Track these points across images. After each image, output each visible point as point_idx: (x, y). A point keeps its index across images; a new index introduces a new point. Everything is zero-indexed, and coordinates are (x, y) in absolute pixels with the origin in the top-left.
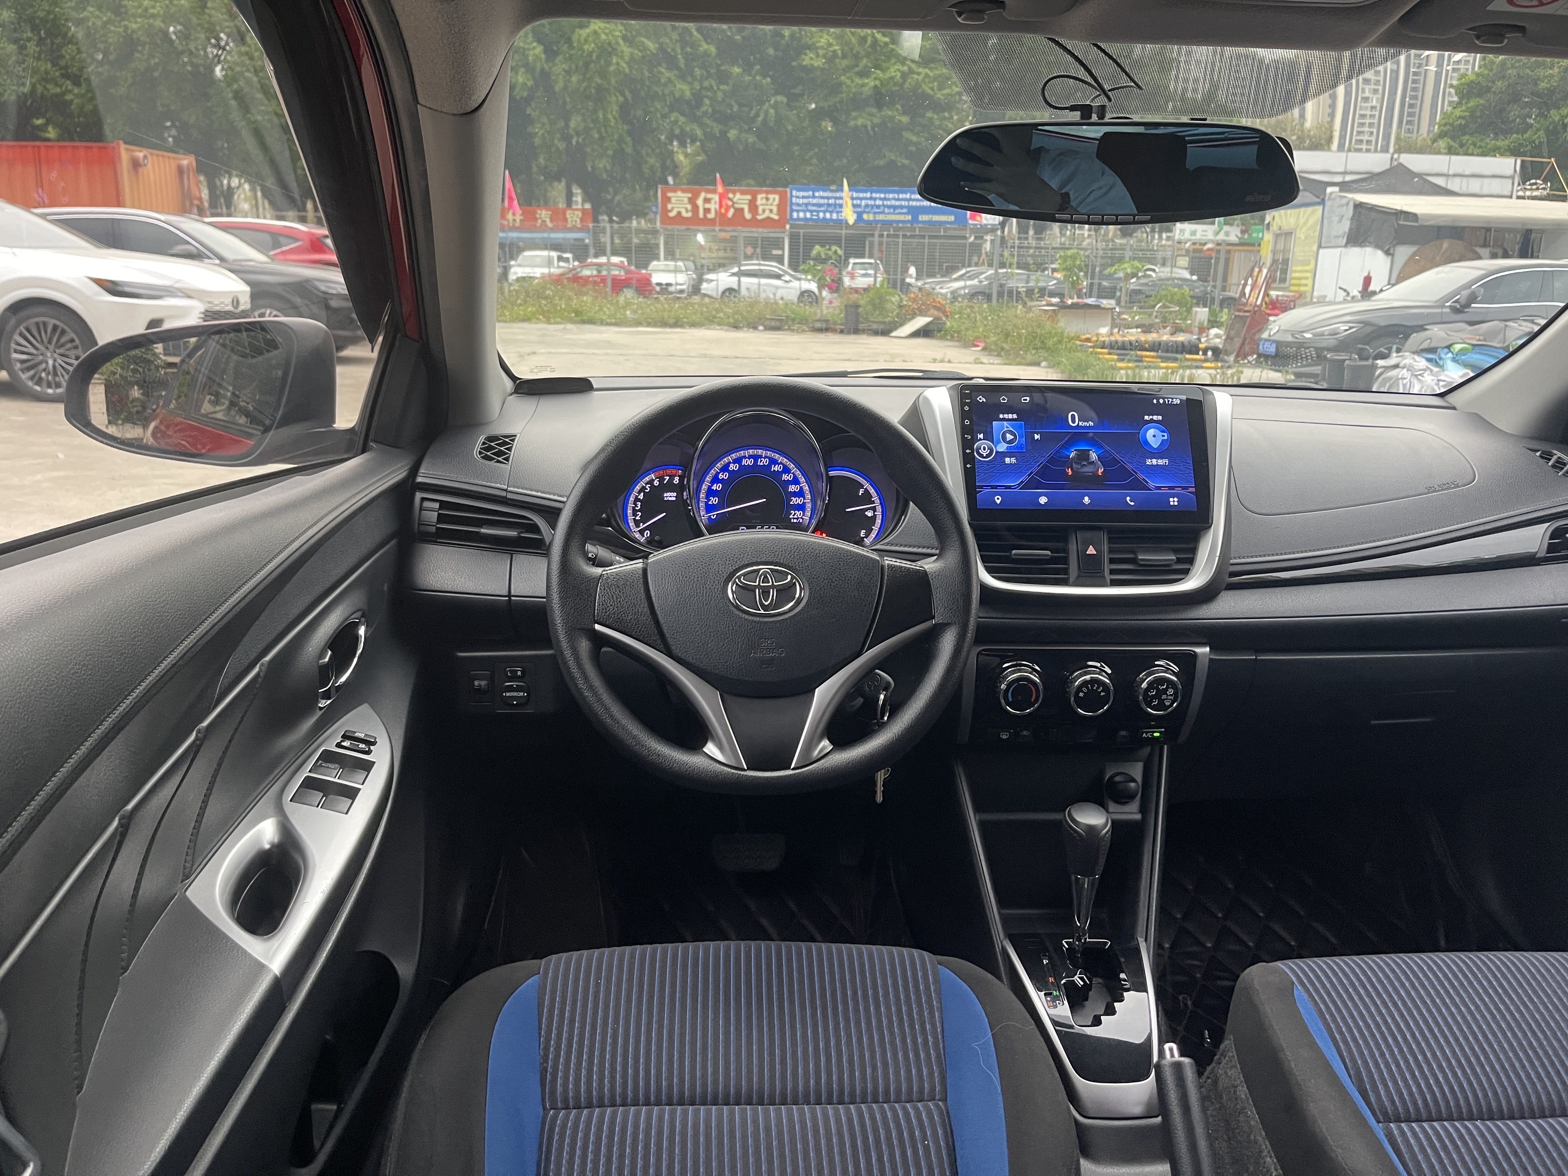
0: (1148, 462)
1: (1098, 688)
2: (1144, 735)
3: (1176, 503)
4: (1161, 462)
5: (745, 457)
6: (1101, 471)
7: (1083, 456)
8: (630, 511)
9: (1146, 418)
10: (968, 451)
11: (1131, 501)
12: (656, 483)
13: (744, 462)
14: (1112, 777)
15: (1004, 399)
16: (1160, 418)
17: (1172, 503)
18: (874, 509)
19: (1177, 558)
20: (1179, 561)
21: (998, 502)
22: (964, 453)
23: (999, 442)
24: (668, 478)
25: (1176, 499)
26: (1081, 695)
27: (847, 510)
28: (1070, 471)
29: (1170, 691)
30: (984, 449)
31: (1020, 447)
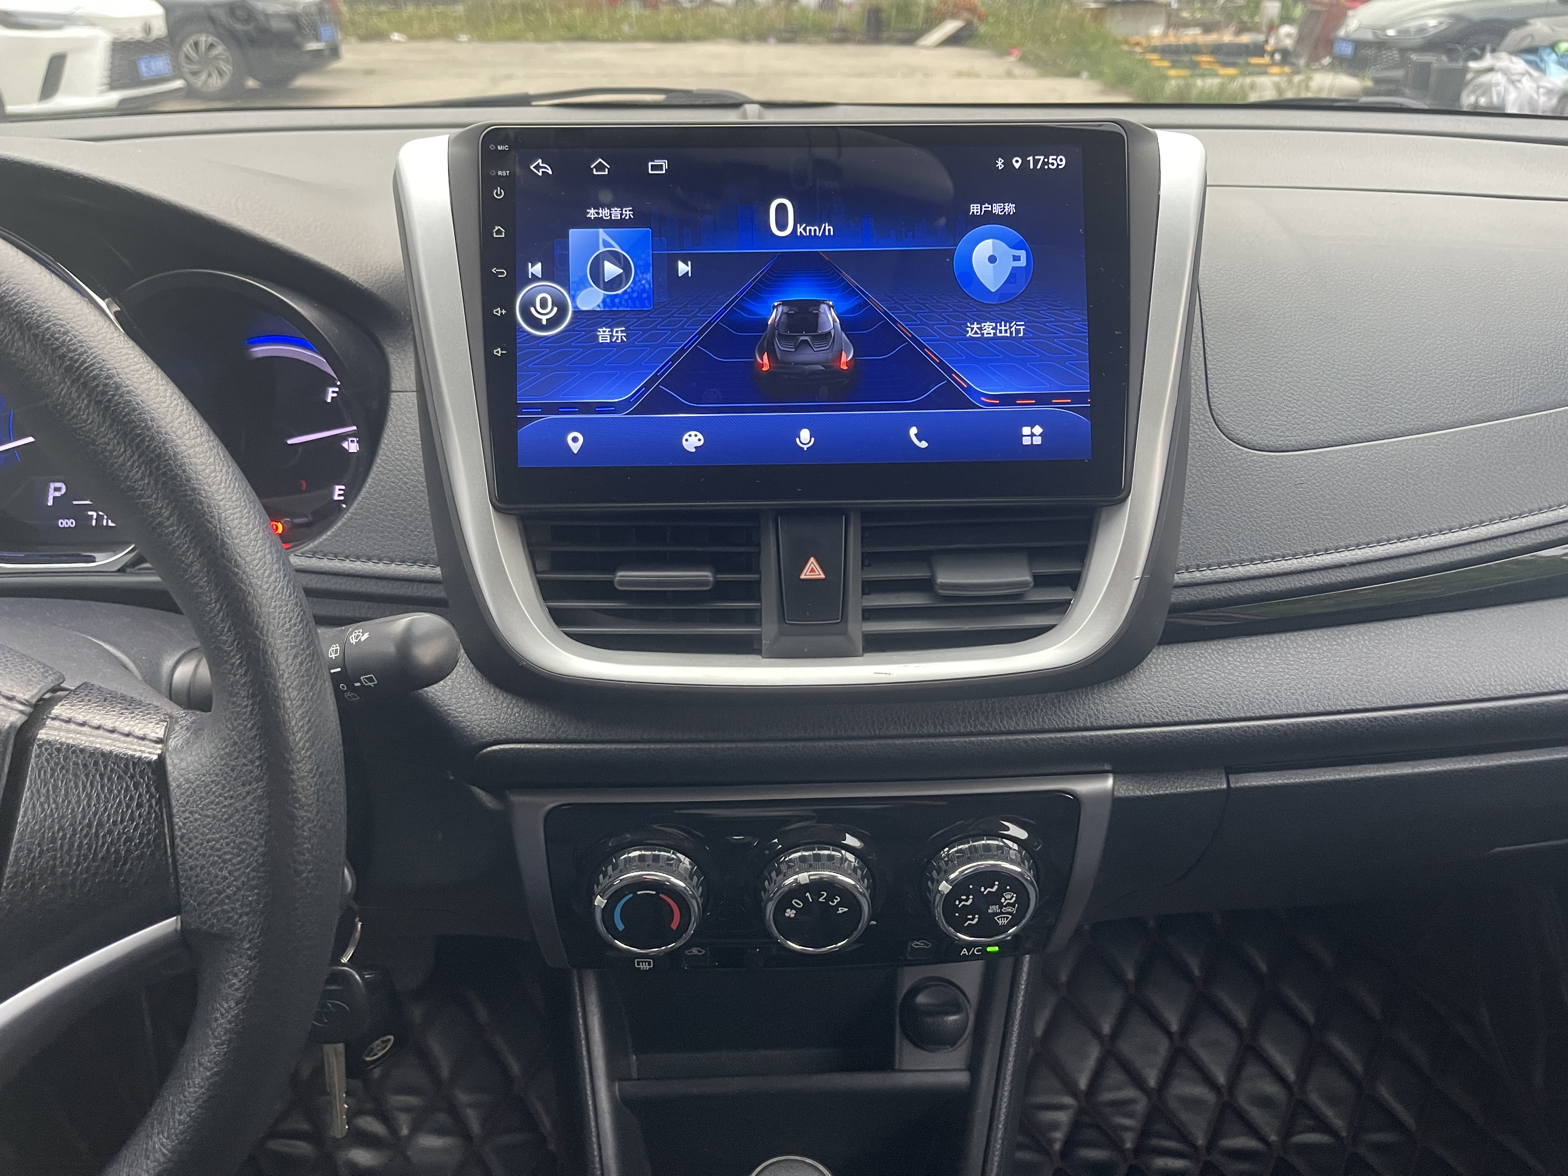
0: (973, 330)
1: (830, 898)
3: (1038, 441)
4: (1004, 330)
6: (847, 357)
7: (803, 319)
9: (975, 209)
10: (498, 312)
11: (919, 437)
14: (914, 991)
15: (600, 167)
16: (1010, 208)
17: (1026, 441)
19: (1035, 577)
20: (1041, 581)
21: (575, 447)
22: (488, 318)
23: (582, 284)
25: (1038, 430)
26: (790, 913)
27: (290, 442)
28: (765, 360)
29: (1009, 897)
30: (544, 304)
31: (635, 297)
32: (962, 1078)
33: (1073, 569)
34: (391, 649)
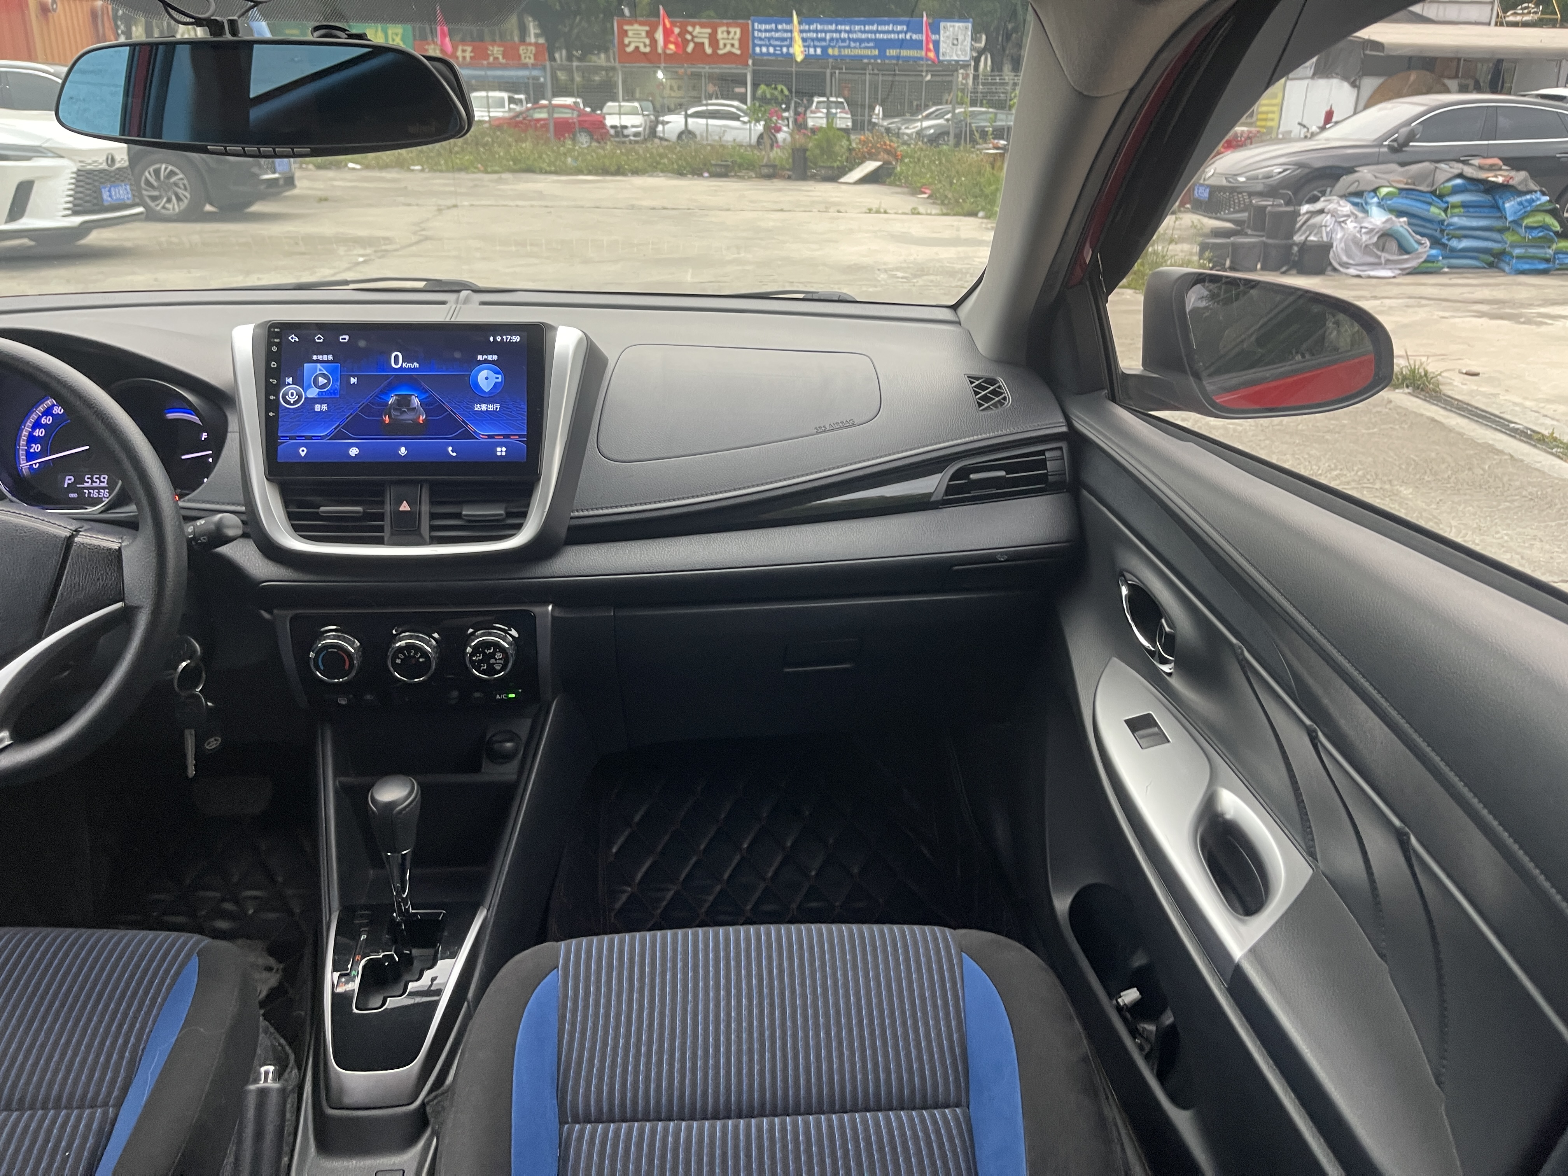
0: (477, 407)
1: (416, 654)
2: (498, 697)
3: (504, 454)
4: (491, 408)
6: (422, 418)
7: (404, 402)
9: (480, 357)
10: (272, 397)
11: (452, 451)
15: (319, 338)
16: (495, 357)
17: (499, 454)
19: (506, 513)
20: (509, 515)
21: (303, 454)
22: (267, 400)
23: (309, 387)
25: (504, 449)
26: (398, 661)
27: (183, 457)
28: (387, 419)
29: (499, 655)
30: (292, 395)
31: (333, 392)
32: (515, 777)
33: (524, 510)
34: (212, 527)
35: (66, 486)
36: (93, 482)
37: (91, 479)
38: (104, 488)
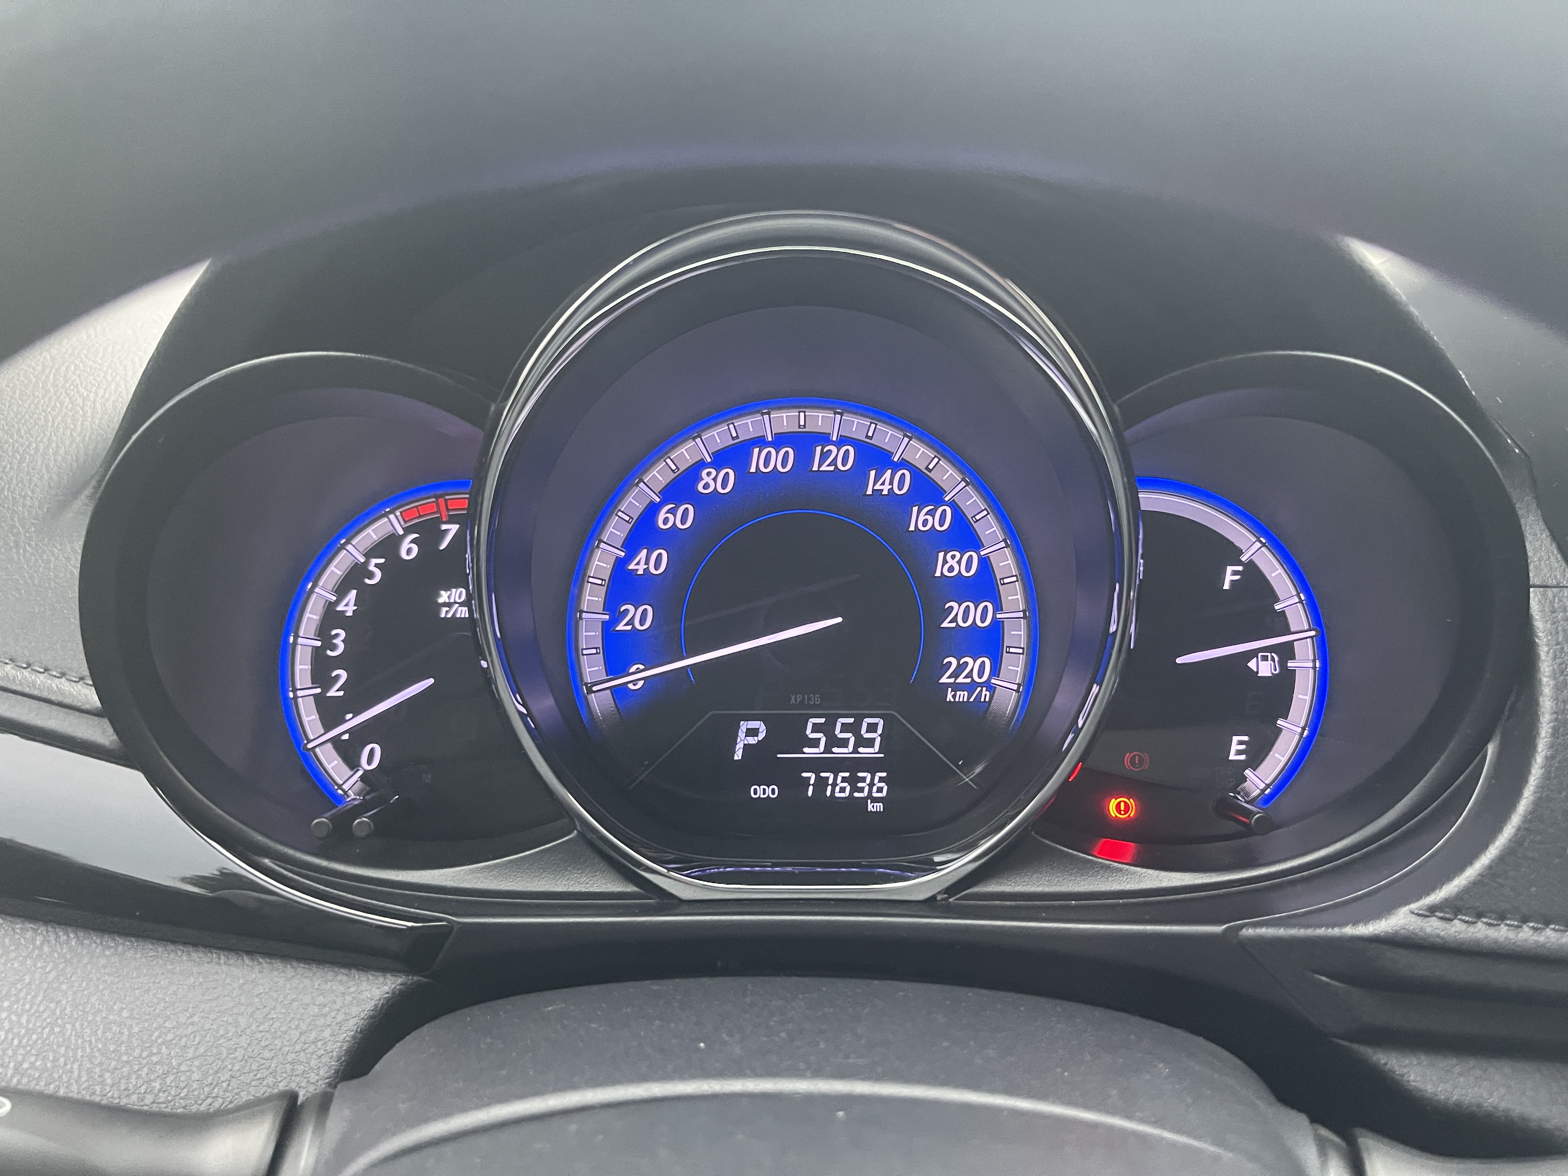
5: (760, 442)
8: (302, 668)
12: (409, 550)
13: (757, 461)
18: (1286, 652)
24: (454, 528)
35: (738, 756)
36: (833, 742)
37: (827, 729)
38: (871, 765)
